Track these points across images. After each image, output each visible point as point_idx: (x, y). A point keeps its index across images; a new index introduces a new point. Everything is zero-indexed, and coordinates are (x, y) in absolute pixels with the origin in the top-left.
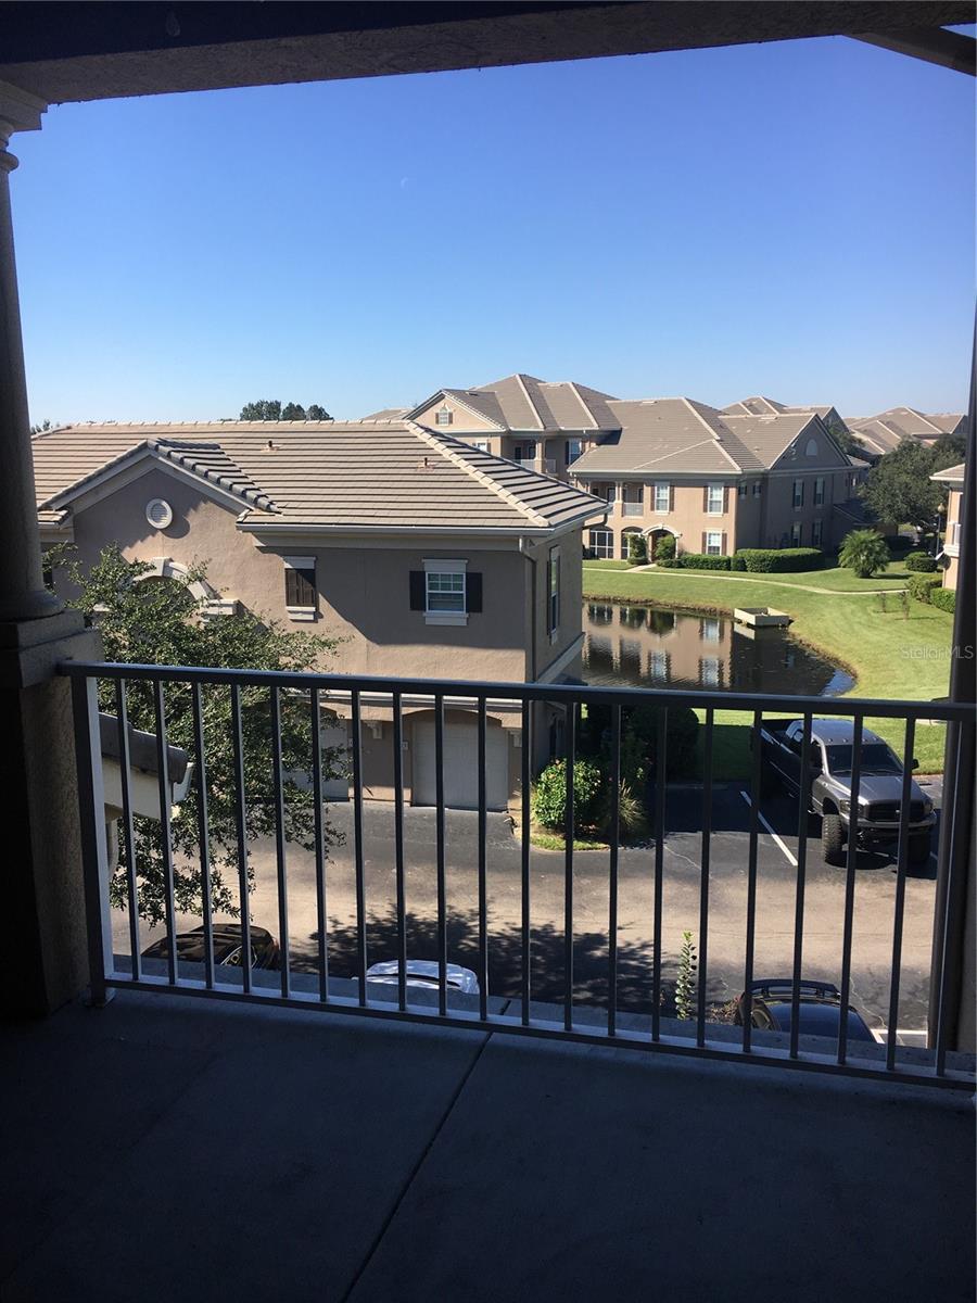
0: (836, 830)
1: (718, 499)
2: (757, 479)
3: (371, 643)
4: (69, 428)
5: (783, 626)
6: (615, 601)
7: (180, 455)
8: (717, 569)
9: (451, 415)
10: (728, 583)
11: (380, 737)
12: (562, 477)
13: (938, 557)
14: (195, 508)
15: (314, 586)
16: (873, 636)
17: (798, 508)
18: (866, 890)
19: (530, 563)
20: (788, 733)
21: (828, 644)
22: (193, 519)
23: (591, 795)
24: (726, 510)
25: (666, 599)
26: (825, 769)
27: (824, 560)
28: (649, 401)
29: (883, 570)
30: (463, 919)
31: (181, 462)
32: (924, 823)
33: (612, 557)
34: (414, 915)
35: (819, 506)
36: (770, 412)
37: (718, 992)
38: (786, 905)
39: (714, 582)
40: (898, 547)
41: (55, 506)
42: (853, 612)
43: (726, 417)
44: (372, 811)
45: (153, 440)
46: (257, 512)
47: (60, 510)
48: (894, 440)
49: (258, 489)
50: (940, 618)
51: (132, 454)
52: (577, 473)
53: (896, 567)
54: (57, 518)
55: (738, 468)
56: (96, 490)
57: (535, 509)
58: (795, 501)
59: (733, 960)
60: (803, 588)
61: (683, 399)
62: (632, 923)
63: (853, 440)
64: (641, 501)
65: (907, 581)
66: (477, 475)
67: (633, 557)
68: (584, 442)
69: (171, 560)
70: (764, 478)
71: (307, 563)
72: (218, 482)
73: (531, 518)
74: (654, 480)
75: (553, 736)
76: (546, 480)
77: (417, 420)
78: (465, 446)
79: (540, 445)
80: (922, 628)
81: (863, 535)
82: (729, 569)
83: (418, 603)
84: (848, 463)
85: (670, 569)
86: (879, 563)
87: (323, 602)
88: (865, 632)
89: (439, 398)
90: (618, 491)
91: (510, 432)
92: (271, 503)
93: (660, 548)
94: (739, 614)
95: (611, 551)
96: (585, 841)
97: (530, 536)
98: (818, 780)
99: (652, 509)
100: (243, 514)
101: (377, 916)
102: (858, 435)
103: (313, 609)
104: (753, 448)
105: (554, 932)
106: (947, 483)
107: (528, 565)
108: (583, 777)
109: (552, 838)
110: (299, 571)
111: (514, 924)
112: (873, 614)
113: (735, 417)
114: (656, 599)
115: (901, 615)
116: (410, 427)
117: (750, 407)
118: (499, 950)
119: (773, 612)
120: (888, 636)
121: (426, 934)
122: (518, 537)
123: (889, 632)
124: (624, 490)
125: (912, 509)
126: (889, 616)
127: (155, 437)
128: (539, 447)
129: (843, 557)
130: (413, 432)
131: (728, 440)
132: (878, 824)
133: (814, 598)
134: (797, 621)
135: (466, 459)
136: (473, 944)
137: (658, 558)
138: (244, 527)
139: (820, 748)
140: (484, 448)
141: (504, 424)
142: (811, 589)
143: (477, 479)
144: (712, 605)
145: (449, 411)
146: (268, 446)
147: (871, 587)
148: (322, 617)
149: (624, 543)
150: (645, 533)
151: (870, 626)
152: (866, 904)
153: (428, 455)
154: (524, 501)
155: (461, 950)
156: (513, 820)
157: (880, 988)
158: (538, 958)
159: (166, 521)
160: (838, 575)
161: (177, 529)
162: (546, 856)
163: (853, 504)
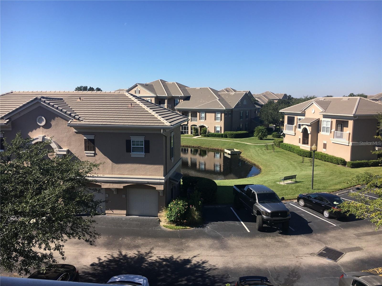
0: (261, 221)
1: (219, 117)
2: (230, 111)
3: (113, 163)
4: (12, 92)
5: (239, 154)
6: (189, 147)
7: (48, 102)
8: (219, 137)
9: (139, 91)
10: (222, 141)
11: (116, 194)
12: (174, 110)
13: (282, 134)
14: (54, 119)
15: (94, 144)
16: (264, 157)
17: (241, 120)
18: (271, 240)
19: (165, 137)
20: (245, 189)
21: (252, 159)
22: (53, 123)
23: (185, 211)
24: (221, 120)
25: (204, 146)
26: (257, 201)
27: (249, 135)
28: (198, 88)
29: (266, 137)
30: (143, 256)
31: (49, 104)
32: (288, 217)
33: (188, 134)
34: (127, 255)
35: (247, 119)
36: (232, 92)
37: (228, 279)
38: (247, 246)
39: (218, 141)
40: (270, 131)
41: (4, 118)
42: (258, 150)
43: (221, 93)
44: (113, 218)
45: (39, 97)
46: (75, 120)
47: (7, 119)
48: (266, 101)
49: (75, 113)
50: (283, 152)
51: (32, 101)
52: (177, 109)
53: (270, 137)
54: (5, 122)
55: (225, 108)
56: (19, 113)
57: (166, 120)
58: (241, 117)
59: (232, 266)
60: (244, 143)
61: (208, 87)
62: (199, 254)
63: (255, 100)
64: (196, 117)
65: (273, 141)
66: (148, 109)
67: (194, 134)
68: (179, 100)
69: (45, 136)
70: (232, 110)
71: (92, 137)
72: (61, 110)
73: (165, 123)
74: (200, 111)
75: (172, 192)
76: (169, 111)
77: (129, 92)
78: (144, 100)
79: (166, 100)
80: (278, 155)
81: (260, 127)
82: (222, 137)
83: (129, 150)
84: (255, 107)
85: (205, 137)
86: (265, 136)
87: (97, 150)
88: (262, 156)
89: (136, 86)
90: (190, 114)
91: (157, 96)
92: (80, 117)
93: (202, 131)
94: (226, 151)
95: (188, 132)
96: (183, 226)
97: (165, 129)
98: (255, 204)
99: (200, 119)
100: (70, 121)
101: (114, 256)
102: (256, 99)
103: (94, 152)
104: (228, 102)
105: (174, 259)
106: (283, 113)
107: (164, 138)
108: (182, 205)
109: (172, 225)
110: (89, 140)
111: (160, 257)
112: (264, 150)
113: (223, 93)
114: (201, 146)
115: (272, 151)
116: (127, 94)
117: (227, 90)
118: (155, 267)
119: (235, 150)
120: (269, 157)
121: (130, 262)
122: (161, 129)
123: (269, 156)
124: (191, 114)
125: (273, 120)
126: (269, 151)
127: (40, 96)
128: (166, 101)
129: (255, 134)
130: (127, 95)
131: (221, 100)
132: (274, 218)
133: (247, 146)
134: (242, 152)
135: (144, 104)
136: (146, 265)
137: (202, 134)
138: (70, 126)
139: (255, 194)
140: (150, 101)
141: (155, 94)
142: (246, 143)
143: (148, 110)
144: (218, 148)
145: (139, 90)
146: (79, 99)
147: (263, 143)
148: (97, 154)
149: (191, 129)
150: (198, 127)
151: (264, 154)
152: (271, 245)
153: (132, 103)
154: (163, 117)
155: (142, 267)
156: (160, 220)
157: (279, 274)
158: (169, 269)
159: (43, 123)
160: (253, 139)
161: (48, 126)
162: (171, 232)
163: (257, 118)
